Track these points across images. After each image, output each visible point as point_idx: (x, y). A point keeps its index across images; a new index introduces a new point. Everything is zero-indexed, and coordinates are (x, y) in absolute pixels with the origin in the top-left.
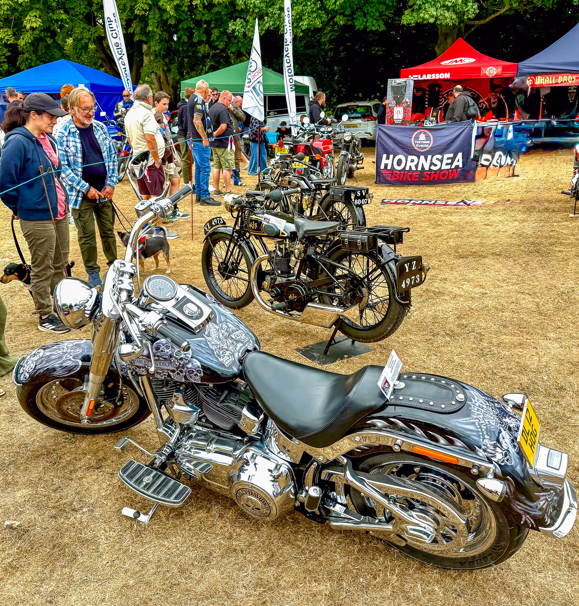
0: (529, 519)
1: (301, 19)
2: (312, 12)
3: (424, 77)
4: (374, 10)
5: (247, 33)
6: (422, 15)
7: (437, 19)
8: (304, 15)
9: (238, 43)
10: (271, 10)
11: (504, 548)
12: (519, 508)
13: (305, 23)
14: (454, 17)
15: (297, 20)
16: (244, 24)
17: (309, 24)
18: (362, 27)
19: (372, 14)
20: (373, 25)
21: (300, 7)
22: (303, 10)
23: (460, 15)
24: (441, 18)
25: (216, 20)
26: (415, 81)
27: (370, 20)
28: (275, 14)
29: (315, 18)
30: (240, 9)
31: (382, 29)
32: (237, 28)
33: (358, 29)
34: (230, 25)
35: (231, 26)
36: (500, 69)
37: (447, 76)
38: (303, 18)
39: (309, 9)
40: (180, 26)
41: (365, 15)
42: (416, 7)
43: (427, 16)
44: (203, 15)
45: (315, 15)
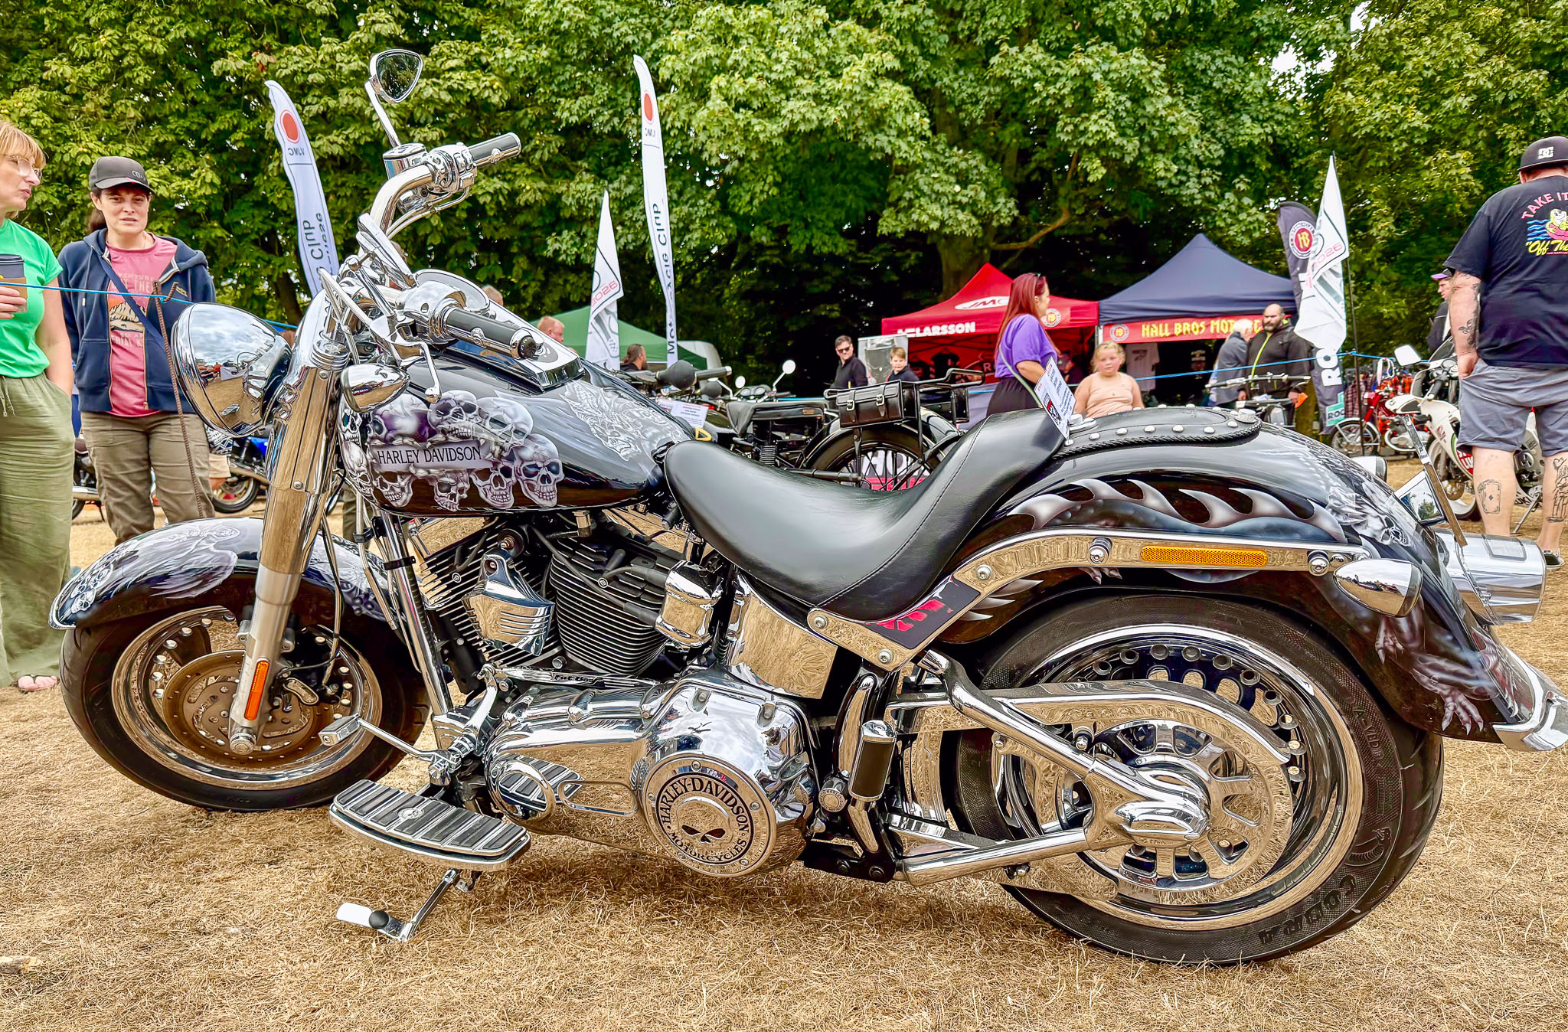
0: (1464, 708)
1: (686, 230)
2: (709, 217)
3: (928, 332)
4: (823, 217)
5: (583, 256)
6: (915, 217)
7: (943, 224)
8: (693, 222)
9: (564, 286)
10: (629, 213)
11: (1386, 844)
12: (1437, 675)
13: (697, 235)
14: (975, 221)
15: (680, 231)
16: (578, 240)
17: (702, 239)
18: (804, 247)
19: (820, 224)
20: (824, 244)
21: (685, 209)
22: (690, 214)
23: (985, 220)
24: (950, 222)
25: (521, 239)
26: (910, 340)
27: (818, 234)
28: (637, 221)
29: (713, 228)
30: (568, 215)
31: (840, 251)
32: (564, 247)
33: (797, 252)
34: (549, 241)
35: (552, 244)
36: (1068, 312)
37: (970, 328)
38: (692, 227)
39: (702, 213)
40: (452, 251)
41: (807, 226)
42: (903, 204)
43: (925, 218)
44: (496, 229)
45: (714, 222)
